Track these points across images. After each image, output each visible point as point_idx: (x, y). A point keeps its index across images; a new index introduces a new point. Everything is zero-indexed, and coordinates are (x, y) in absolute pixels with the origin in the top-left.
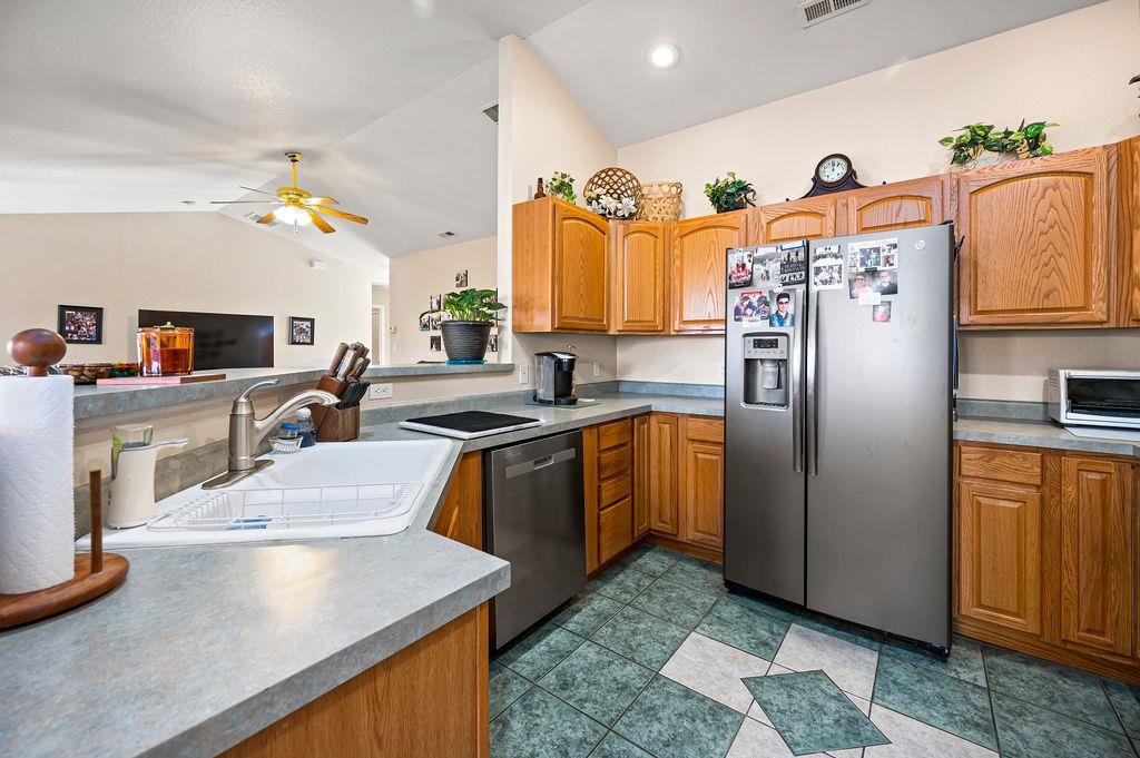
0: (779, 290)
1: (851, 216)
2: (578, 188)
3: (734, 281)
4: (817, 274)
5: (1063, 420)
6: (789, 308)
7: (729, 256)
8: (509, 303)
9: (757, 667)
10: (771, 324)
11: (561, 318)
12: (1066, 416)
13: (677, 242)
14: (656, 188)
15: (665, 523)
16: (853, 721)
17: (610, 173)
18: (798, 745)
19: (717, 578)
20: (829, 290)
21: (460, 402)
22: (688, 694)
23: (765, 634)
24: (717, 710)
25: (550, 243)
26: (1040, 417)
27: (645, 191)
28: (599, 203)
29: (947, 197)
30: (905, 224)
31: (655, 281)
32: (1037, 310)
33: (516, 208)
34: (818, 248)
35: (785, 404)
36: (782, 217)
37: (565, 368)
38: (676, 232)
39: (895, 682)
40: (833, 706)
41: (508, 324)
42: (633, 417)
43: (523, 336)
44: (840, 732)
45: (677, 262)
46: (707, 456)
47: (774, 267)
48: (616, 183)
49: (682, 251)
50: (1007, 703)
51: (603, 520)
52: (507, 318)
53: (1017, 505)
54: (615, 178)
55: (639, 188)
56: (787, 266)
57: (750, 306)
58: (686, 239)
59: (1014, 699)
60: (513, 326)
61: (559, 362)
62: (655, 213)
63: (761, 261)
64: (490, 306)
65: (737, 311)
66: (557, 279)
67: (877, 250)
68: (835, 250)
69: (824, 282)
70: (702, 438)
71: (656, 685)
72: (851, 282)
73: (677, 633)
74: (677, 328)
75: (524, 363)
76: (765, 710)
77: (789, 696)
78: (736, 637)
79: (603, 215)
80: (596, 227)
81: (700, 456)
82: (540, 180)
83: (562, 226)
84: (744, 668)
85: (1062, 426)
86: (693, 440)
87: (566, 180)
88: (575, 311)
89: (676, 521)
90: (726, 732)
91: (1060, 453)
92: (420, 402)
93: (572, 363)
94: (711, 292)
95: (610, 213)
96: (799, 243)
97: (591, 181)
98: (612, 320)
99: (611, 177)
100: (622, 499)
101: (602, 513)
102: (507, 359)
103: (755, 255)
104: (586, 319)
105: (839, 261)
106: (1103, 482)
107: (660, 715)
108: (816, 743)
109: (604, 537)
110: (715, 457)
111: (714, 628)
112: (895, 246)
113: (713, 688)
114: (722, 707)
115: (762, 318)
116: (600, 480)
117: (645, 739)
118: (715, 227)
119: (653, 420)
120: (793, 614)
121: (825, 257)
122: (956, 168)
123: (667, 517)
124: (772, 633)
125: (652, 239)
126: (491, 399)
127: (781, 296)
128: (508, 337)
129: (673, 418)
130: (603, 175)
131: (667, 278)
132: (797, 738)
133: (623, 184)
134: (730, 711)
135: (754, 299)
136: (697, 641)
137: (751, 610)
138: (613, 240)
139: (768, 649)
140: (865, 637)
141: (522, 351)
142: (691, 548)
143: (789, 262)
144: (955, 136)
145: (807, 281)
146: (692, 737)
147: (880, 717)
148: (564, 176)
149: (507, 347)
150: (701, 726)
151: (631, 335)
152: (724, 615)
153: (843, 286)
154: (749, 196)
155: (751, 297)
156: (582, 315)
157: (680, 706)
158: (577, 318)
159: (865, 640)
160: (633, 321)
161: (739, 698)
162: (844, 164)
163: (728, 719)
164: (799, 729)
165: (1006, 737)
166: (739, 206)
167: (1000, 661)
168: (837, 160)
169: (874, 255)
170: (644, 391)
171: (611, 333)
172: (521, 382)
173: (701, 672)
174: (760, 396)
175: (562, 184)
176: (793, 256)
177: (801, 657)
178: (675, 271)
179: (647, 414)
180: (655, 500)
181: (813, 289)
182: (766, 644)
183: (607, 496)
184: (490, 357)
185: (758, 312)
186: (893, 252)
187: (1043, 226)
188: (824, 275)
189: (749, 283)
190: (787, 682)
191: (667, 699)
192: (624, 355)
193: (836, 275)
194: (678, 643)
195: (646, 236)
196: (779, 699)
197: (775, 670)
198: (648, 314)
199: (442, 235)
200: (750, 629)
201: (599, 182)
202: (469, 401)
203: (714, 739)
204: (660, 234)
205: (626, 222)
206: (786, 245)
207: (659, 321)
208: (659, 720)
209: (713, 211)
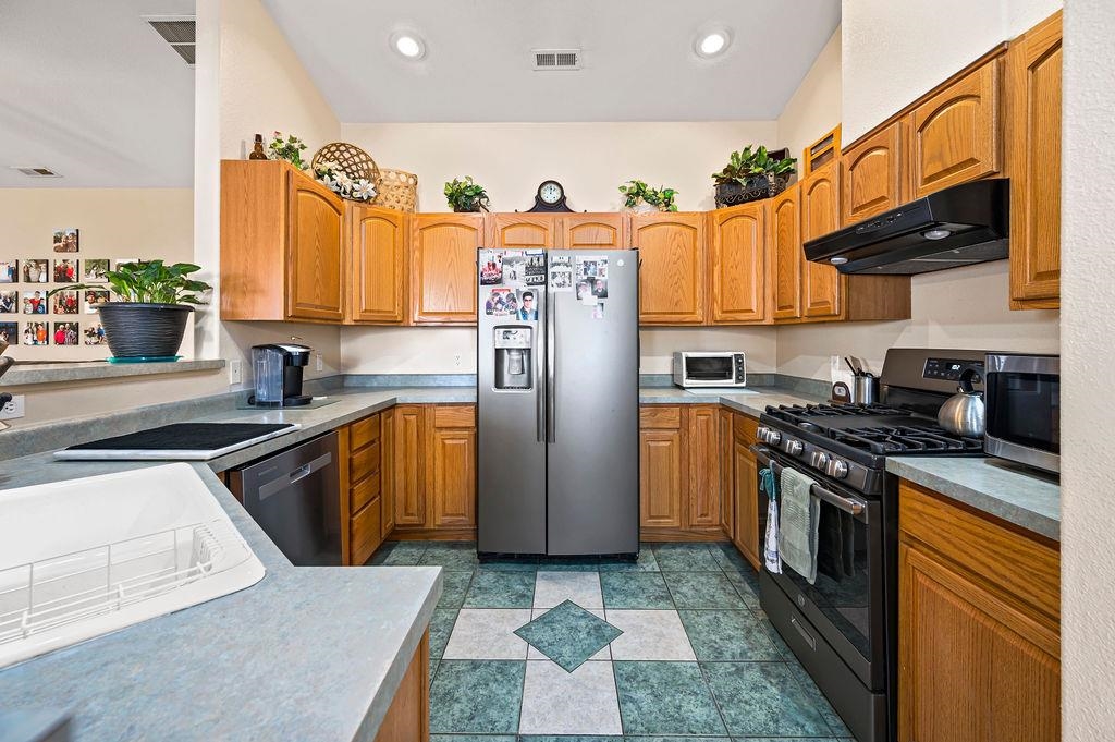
0: (525, 289)
1: (565, 232)
2: (306, 156)
3: (485, 278)
4: (553, 278)
5: (684, 385)
6: (533, 305)
7: (481, 255)
8: (215, 282)
9: (522, 617)
10: (518, 318)
11: (296, 304)
12: (686, 383)
13: (416, 234)
14: (393, 176)
15: (412, 515)
16: (598, 628)
17: (342, 148)
18: (569, 664)
19: (469, 554)
20: (561, 293)
21: (145, 415)
22: (475, 665)
23: (520, 588)
24: (504, 666)
25: (283, 216)
26: (669, 383)
27: (383, 175)
28: (332, 179)
29: (625, 229)
30: (601, 245)
31: (394, 270)
32: (672, 313)
33: (226, 166)
34: (554, 257)
35: (529, 386)
36: (514, 225)
37: (296, 362)
38: (416, 224)
39: (613, 589)
40: (582, 623)
41: (214, 308)
42: (380, 412)
43: (234, 325)
44: (593, 640)
45: (417, 254)
46: (455, 442)
47: (520, 269)
48: (346, 160)
49: (422, 243)
50: (673, 576)
51: (355, 527)
52: (214, 303)
53: (668, 443)
54: (347, 155)
55: (376, 170)
56: (530, 269)
57: (500, 301)
58: (426, 232)
59: (676, 572)
60: (221, 312)
61: (288, 357)
62: (392, 201)
63: (509, 262)
64: (189, 285)
65: (489, 305)
66: (290, 258)
67: (595, 263)
68: (566, 260)
69: (559, 285)
70: (450, 425)
71: (443, 671)
72: (578, 287)
73: (447, 616)
74: (416, 319)
75: (235, 358)
76: (539, 649)
77: (553, 630)
78: (499, 599)
79: (338, 193)
80: (331, 205)
81: (447, 442)
82: (259, 138)
83: (297, 198)
84: (512, 622)
85: (683, 388)
86: (441, 428)
87: (296, 145)
88: (310, 298)
89: (423, 511)
90: (516, 680)
91: (688, 405)
92: (77, 419)
93: (304, 358)
94: (451, 286)
95: (345, 192)
96: (540, 251)
97: (320, 153)
98: (348, 309)
99: (342, 152)
100: (372, 499)
101: (354, 519)
102: (211, 353)
103: (504, 256)
104: (321, 307)
105: (569, 269)
106: (707, 421)
107: (457, 695)
108: (580, 656)
109: (357, 543)
110: (464, 441)
111: (478, 598)
112: (606, 262)
113: (494, 650)
114: (505, 662)
115: (511, 313)
116: (351, 483)
117: (450, 724)
118: (455, 225)
119: (398, 413)
120: (535, 563)
121: (559, 264)
122: (628, 210)
123: (414, 508)
124: (526, 585)
125: (391, 227)
126: (192, 406)
127: (526, 294)
128: (213, 324)
129: (420, 408)
130: (333, 149)
131: (406, 269)
132: (567, 659)
133: (355, 163)
134: (512, 663)
135: (504, 296)
136: (470, 615)
137: (503, 572)
138: (349, 221)
139: (525, 599)
140: (588, 564)
141: (232, 342)
142: (436, 533)
143: (532, 266)
144: (628, 186)
145: (546, 283)
146: (490, 701)
147: (613, 618)
148: (293, 140)
149: (211, 339)
150: (493, 686)
151: (368, 325)
152: (483, 584)
153: (572, 289)
154: (483, 201)
155: (501, 293)
156: (317, 303)
157: (471, 678)
158: (311, 306)
159: (588, 567)
160: (371, 311)
161: (516, 649)
162: (559, 191)
163: (514, 670)
164: (567, 651)
165: (677, 597)
166: (475, 209)
167: (661, 551)
168: (553, 186)
169: (592, 267)
170: (375, 384)
171: (346, 323)
172: (232, 380)
173: (480, 641)
174: (507, 381)
175: (290, 148)
176: (535, 261)
177: (552, 596)
178: (414, 265)
179: (392, 407)
180: (400, 495)
181: (551, 290)
182: (524, 596)
183: (359, 499)
184: (186, 352)
185: (507, 307)
186: (605, 266)
187: (675, 258)
188: (559, 280)
189: (498, 281)
190: (546, 620)
191: (458, 678)
192: (348, 348)
193: (567, 280)
194: (451, 624)
195: (387, 224)
196: (544, 635)
197: (537, 614)
198: (388, 305)
199: (27, 172)
200: (508, 588)
201: (327, 156)
202: (160, 411)
203: (509, 692)
204: (399, 223)
205: (363, 204)
206: (530, 251)
207: (398, 312)
208: (457, 700)
209: (451, 210)
